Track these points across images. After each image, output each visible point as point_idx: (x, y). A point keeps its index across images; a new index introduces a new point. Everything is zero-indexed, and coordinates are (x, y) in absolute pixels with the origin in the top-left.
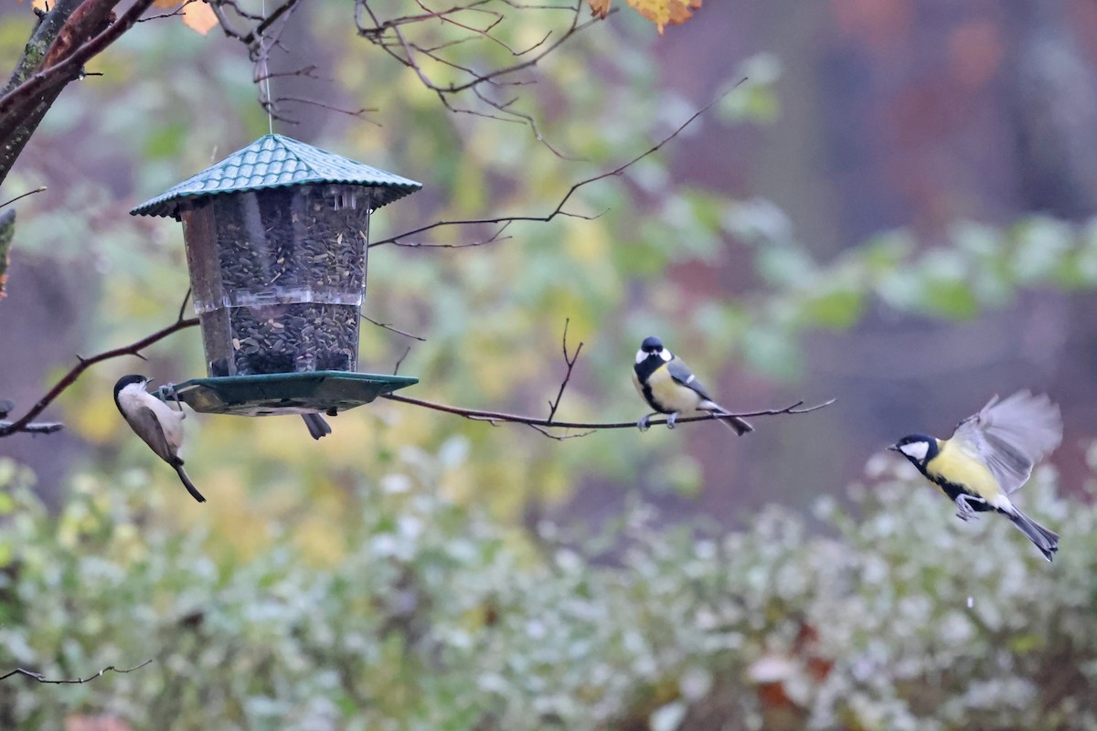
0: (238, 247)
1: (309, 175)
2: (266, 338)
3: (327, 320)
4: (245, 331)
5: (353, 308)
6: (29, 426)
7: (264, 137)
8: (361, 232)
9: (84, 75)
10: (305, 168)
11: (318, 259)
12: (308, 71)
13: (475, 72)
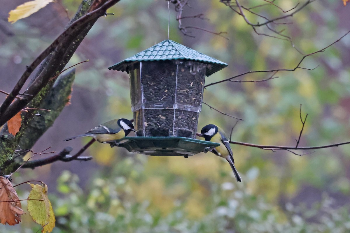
0: (149, 84)
1: (179, 56)
2: (158, 122)
3: (184, 117)
4: (150, 119)
5: (196, 113)
6: (78, 157)
7: (165, 41)
8: (201, 82)
9: (106, 15)
10: (178, 53)
11: (182, 91)
12: (199, 16)
13: (267, 18)
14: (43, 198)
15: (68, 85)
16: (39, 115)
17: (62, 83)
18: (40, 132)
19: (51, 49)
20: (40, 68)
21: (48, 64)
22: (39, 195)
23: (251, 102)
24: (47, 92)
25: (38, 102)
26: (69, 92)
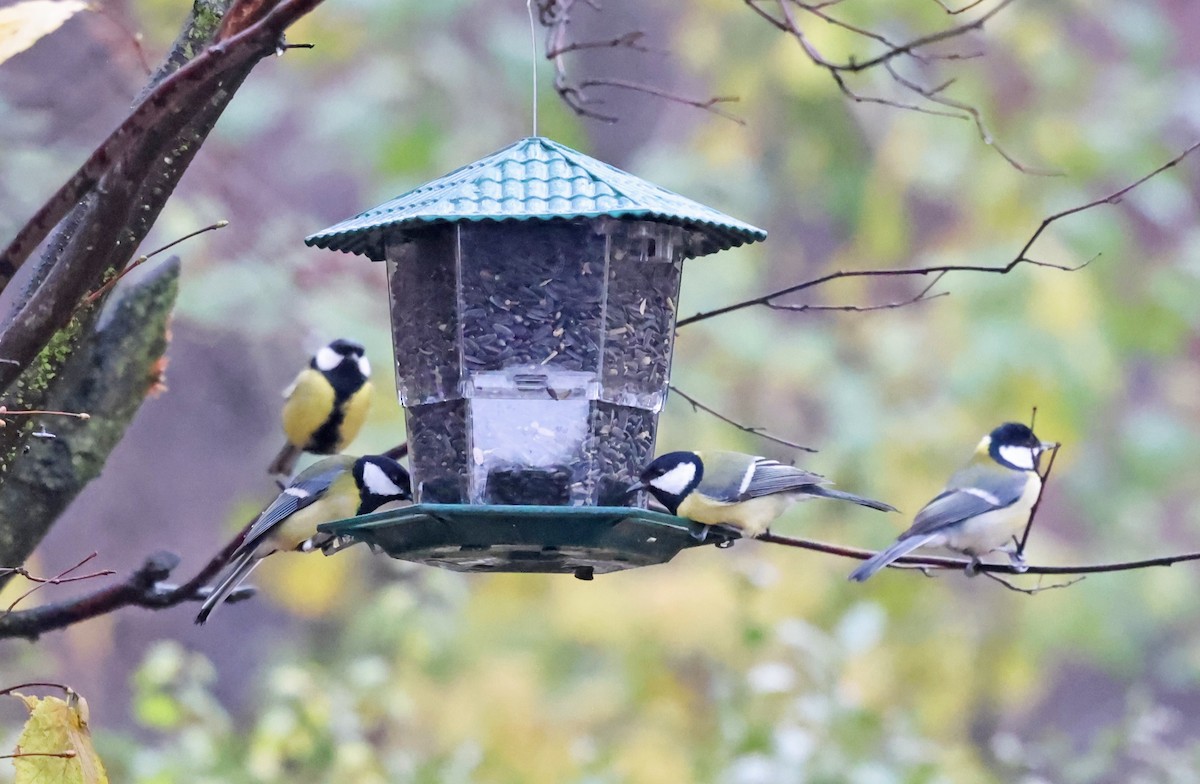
3: (616, 429)
6: (202, 590)
7: (526, 140)
8: (669, 298)
9: (284, 48)
11: (615, 334)
12: (631, 40)
13: (888, 39)
14: (72, 749)
15: (155, 318)
16: (45, 434)
17: (131, 311)
18: (55, 501)
19: (83, 184)
20: (42, 257)
21: (71, 242)
22: (57, 737)
23: (853, 359)
24: (74, 349)
25: (40, 387)
26: (157, 348)
